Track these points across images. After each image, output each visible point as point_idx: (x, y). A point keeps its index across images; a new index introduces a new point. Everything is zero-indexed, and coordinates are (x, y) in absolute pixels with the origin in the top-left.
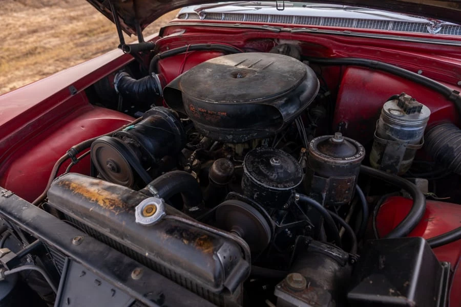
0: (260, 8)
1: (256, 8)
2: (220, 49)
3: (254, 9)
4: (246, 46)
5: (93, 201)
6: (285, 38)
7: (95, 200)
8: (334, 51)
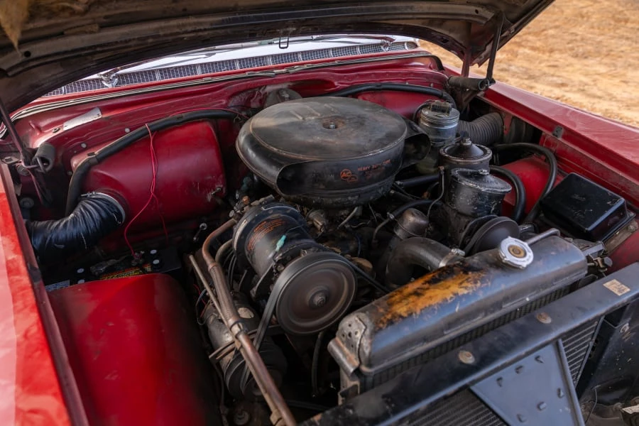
0: (214, 54)
1: (206, 55)
2: (198, 118)
3: (204, 56)
4: (229, 105)
5: (451, 298)
6: (271, 83)
7: (451, 295)
8: (336, 83)
